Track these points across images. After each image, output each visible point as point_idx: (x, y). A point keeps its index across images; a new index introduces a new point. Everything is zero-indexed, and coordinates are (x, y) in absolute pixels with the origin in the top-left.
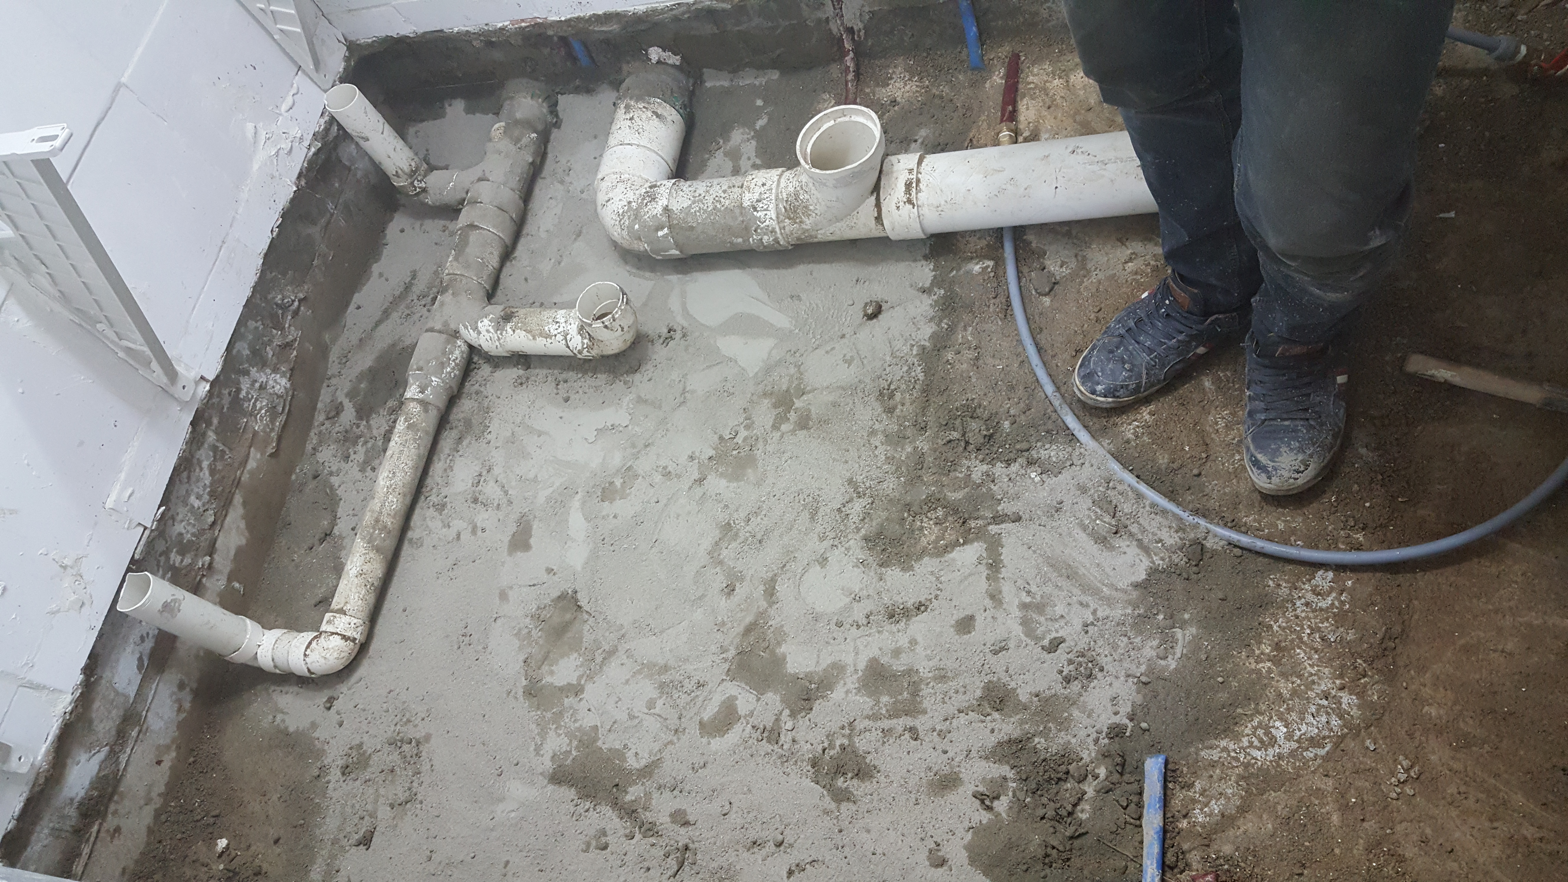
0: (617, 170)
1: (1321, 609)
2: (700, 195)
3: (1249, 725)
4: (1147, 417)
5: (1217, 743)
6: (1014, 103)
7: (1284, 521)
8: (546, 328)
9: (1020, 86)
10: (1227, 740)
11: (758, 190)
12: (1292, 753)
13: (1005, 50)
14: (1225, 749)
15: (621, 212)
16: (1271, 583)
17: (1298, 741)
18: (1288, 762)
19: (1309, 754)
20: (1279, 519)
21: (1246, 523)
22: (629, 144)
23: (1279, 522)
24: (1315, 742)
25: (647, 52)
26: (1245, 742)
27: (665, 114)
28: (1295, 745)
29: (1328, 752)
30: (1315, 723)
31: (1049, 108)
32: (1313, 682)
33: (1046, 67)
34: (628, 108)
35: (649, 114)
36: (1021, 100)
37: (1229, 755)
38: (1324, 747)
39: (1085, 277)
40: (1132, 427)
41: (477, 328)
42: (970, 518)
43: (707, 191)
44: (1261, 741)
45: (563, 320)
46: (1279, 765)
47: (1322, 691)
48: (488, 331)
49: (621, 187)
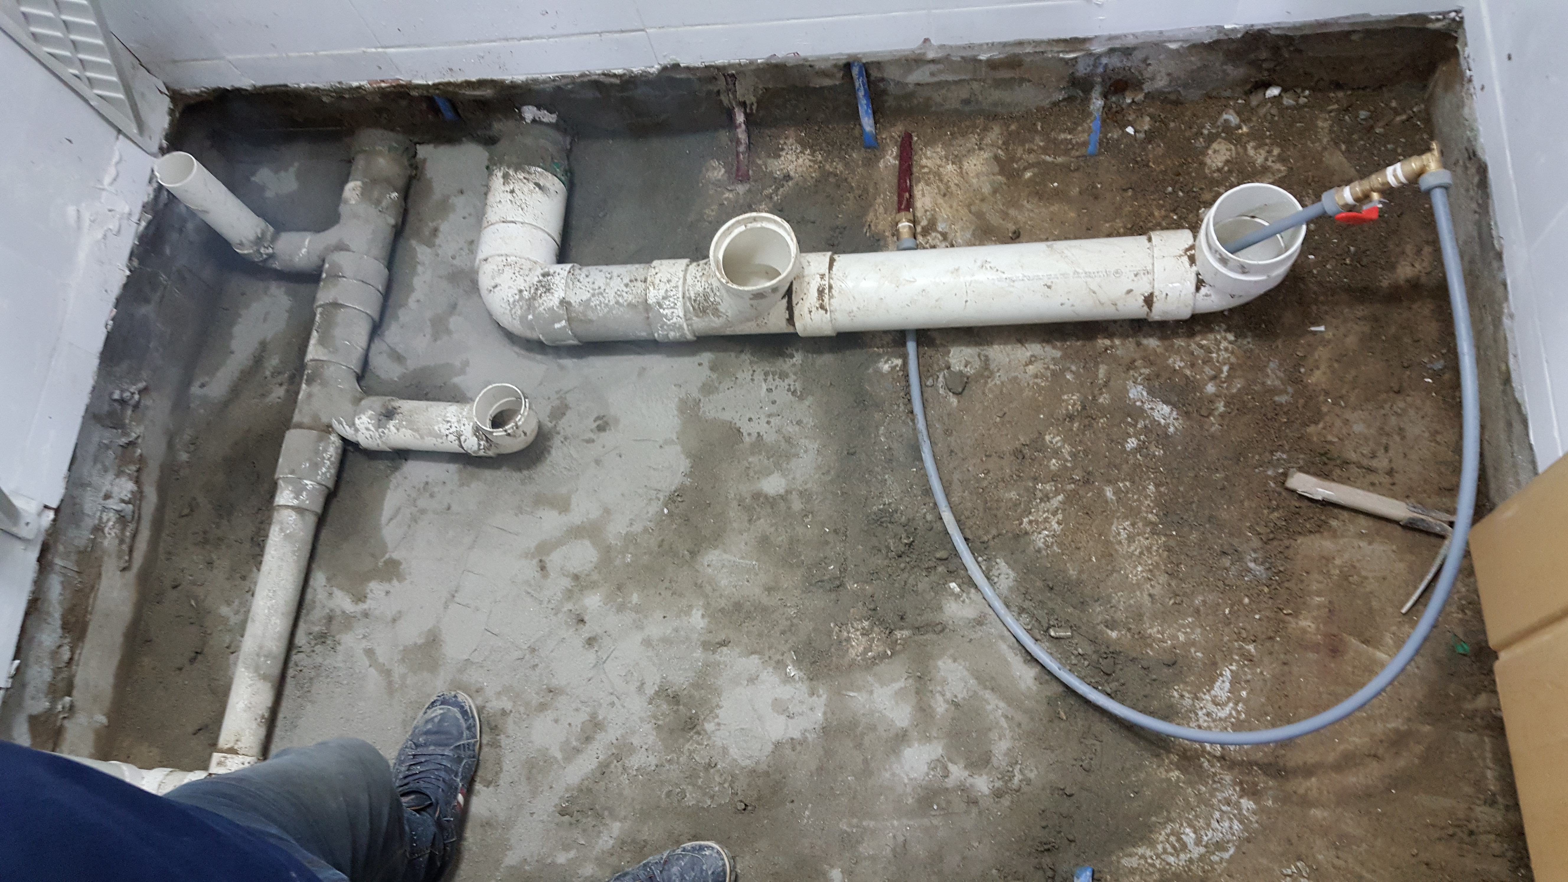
0: (503, 252)
1: (1221, 719)
2: (600, 288)
3: (1163, 833)
4: (1056, 526)
5: (1135, 851)
6: (910, 190)
7: (1184, 633)
8: (436, 428)
9: (915, 170)
10: (1144, 847)
11: (663, 287)
12: (1202, 858)
13: (897, 131)
14: (1143, 857)
15: (511, 300)
16: (1175, 694)
17: (1206, 846)
18: (1198, 866)
19: (1215, 858)
20: (1180, 630)
21: (1150, 634)
22: (512, 222)
23: (1180, 633)
24: (1220, 846)
25: (520, 112)
26: (1160, 847)
27: (548, 185)
28: (1202, 850)
29: (1231, 856)
30: (1220, 828)
31: (944, 195)
32: (1216, 789)
33: (939, 150)
34: (506, 176)
35: (532, 186)
36: (916, 185)
37: (1146, 862)
38: (1228, 851)
39: (989, 377)
40: (1042, 536)
41: (354, 424)
42: (895, 630)
43: (607, 284)
44: (1174, 847)
45: (454, 420)
46: (1190, 870)
47: (1225, 798)
48: (368, 429)
49: (508, 272)
